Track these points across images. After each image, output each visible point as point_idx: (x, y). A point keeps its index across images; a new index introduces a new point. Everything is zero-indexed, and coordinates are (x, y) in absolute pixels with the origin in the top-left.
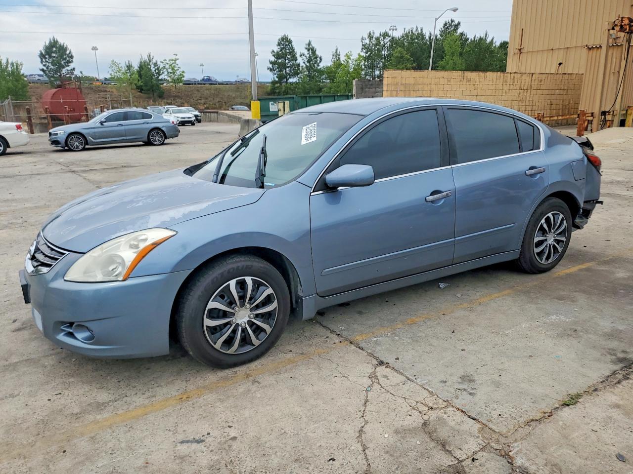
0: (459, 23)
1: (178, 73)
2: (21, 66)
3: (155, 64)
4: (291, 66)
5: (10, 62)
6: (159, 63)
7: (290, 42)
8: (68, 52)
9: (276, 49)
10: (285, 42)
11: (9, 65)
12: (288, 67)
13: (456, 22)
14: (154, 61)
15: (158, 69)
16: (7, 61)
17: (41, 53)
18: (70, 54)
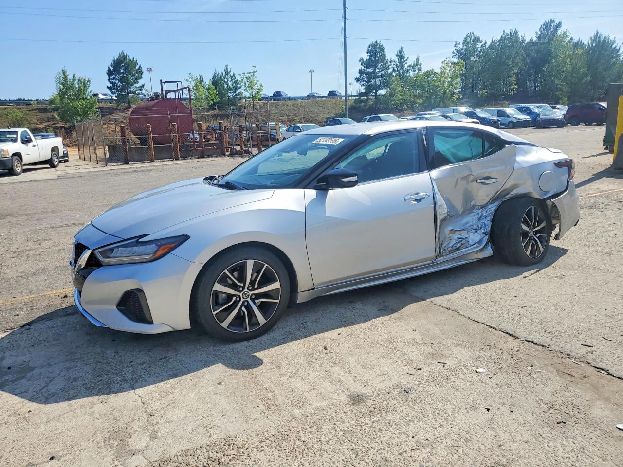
0: (560, 23)
1: (256, 87)
2: (89, 82)
3: (233, 77)
4: (382, 76)
5: (77, 78)
6: (237, 76)
7: (382, 49)
8: (137, 67)
9: (366, 57)
10: (376, 50)
11: (76, 82)
12: (378, 77)
13: (557, 22)
14: (231, 74)
15: (235, 82)
16: (74, 76)
17: (109, 69)
18: (139, 69)
